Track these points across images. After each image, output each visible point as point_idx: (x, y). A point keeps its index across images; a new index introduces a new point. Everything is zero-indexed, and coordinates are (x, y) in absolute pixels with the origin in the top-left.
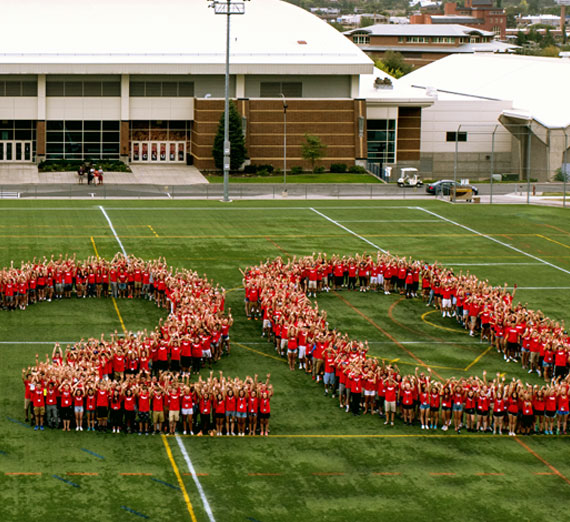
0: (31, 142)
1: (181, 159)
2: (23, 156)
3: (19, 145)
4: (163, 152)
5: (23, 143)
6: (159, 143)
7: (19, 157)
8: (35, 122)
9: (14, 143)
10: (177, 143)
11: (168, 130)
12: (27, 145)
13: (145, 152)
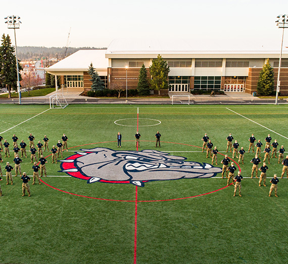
0: (187, 84)
1: (242, 91)
2: (185, 90)
3: (183, 86)
4: (235, 88)
5: (185, 85)
6: (234, 85)
7: (183, 90)
8: (190, 77)
9: (181, 85)
10: (240, 85)
11: (238, 80)
12: (186, 86)
13: (229, 88)
